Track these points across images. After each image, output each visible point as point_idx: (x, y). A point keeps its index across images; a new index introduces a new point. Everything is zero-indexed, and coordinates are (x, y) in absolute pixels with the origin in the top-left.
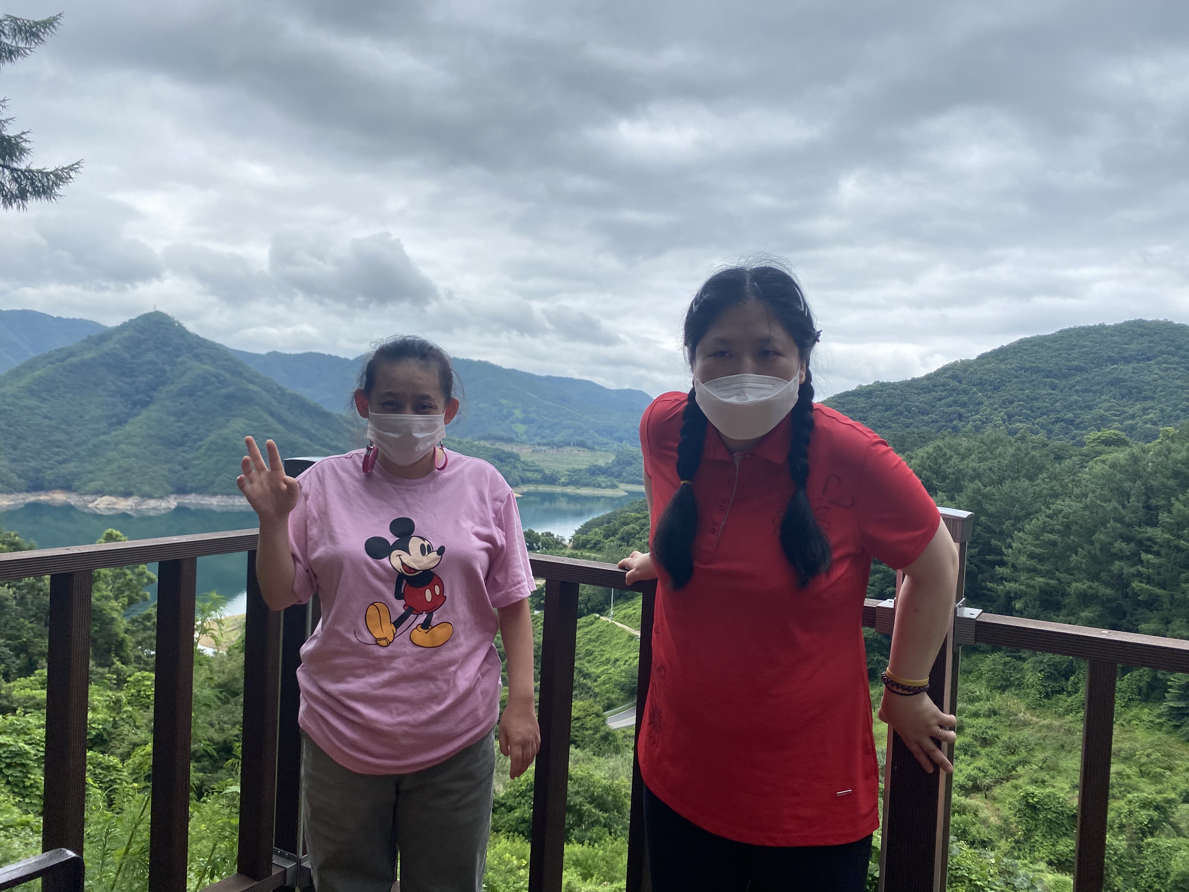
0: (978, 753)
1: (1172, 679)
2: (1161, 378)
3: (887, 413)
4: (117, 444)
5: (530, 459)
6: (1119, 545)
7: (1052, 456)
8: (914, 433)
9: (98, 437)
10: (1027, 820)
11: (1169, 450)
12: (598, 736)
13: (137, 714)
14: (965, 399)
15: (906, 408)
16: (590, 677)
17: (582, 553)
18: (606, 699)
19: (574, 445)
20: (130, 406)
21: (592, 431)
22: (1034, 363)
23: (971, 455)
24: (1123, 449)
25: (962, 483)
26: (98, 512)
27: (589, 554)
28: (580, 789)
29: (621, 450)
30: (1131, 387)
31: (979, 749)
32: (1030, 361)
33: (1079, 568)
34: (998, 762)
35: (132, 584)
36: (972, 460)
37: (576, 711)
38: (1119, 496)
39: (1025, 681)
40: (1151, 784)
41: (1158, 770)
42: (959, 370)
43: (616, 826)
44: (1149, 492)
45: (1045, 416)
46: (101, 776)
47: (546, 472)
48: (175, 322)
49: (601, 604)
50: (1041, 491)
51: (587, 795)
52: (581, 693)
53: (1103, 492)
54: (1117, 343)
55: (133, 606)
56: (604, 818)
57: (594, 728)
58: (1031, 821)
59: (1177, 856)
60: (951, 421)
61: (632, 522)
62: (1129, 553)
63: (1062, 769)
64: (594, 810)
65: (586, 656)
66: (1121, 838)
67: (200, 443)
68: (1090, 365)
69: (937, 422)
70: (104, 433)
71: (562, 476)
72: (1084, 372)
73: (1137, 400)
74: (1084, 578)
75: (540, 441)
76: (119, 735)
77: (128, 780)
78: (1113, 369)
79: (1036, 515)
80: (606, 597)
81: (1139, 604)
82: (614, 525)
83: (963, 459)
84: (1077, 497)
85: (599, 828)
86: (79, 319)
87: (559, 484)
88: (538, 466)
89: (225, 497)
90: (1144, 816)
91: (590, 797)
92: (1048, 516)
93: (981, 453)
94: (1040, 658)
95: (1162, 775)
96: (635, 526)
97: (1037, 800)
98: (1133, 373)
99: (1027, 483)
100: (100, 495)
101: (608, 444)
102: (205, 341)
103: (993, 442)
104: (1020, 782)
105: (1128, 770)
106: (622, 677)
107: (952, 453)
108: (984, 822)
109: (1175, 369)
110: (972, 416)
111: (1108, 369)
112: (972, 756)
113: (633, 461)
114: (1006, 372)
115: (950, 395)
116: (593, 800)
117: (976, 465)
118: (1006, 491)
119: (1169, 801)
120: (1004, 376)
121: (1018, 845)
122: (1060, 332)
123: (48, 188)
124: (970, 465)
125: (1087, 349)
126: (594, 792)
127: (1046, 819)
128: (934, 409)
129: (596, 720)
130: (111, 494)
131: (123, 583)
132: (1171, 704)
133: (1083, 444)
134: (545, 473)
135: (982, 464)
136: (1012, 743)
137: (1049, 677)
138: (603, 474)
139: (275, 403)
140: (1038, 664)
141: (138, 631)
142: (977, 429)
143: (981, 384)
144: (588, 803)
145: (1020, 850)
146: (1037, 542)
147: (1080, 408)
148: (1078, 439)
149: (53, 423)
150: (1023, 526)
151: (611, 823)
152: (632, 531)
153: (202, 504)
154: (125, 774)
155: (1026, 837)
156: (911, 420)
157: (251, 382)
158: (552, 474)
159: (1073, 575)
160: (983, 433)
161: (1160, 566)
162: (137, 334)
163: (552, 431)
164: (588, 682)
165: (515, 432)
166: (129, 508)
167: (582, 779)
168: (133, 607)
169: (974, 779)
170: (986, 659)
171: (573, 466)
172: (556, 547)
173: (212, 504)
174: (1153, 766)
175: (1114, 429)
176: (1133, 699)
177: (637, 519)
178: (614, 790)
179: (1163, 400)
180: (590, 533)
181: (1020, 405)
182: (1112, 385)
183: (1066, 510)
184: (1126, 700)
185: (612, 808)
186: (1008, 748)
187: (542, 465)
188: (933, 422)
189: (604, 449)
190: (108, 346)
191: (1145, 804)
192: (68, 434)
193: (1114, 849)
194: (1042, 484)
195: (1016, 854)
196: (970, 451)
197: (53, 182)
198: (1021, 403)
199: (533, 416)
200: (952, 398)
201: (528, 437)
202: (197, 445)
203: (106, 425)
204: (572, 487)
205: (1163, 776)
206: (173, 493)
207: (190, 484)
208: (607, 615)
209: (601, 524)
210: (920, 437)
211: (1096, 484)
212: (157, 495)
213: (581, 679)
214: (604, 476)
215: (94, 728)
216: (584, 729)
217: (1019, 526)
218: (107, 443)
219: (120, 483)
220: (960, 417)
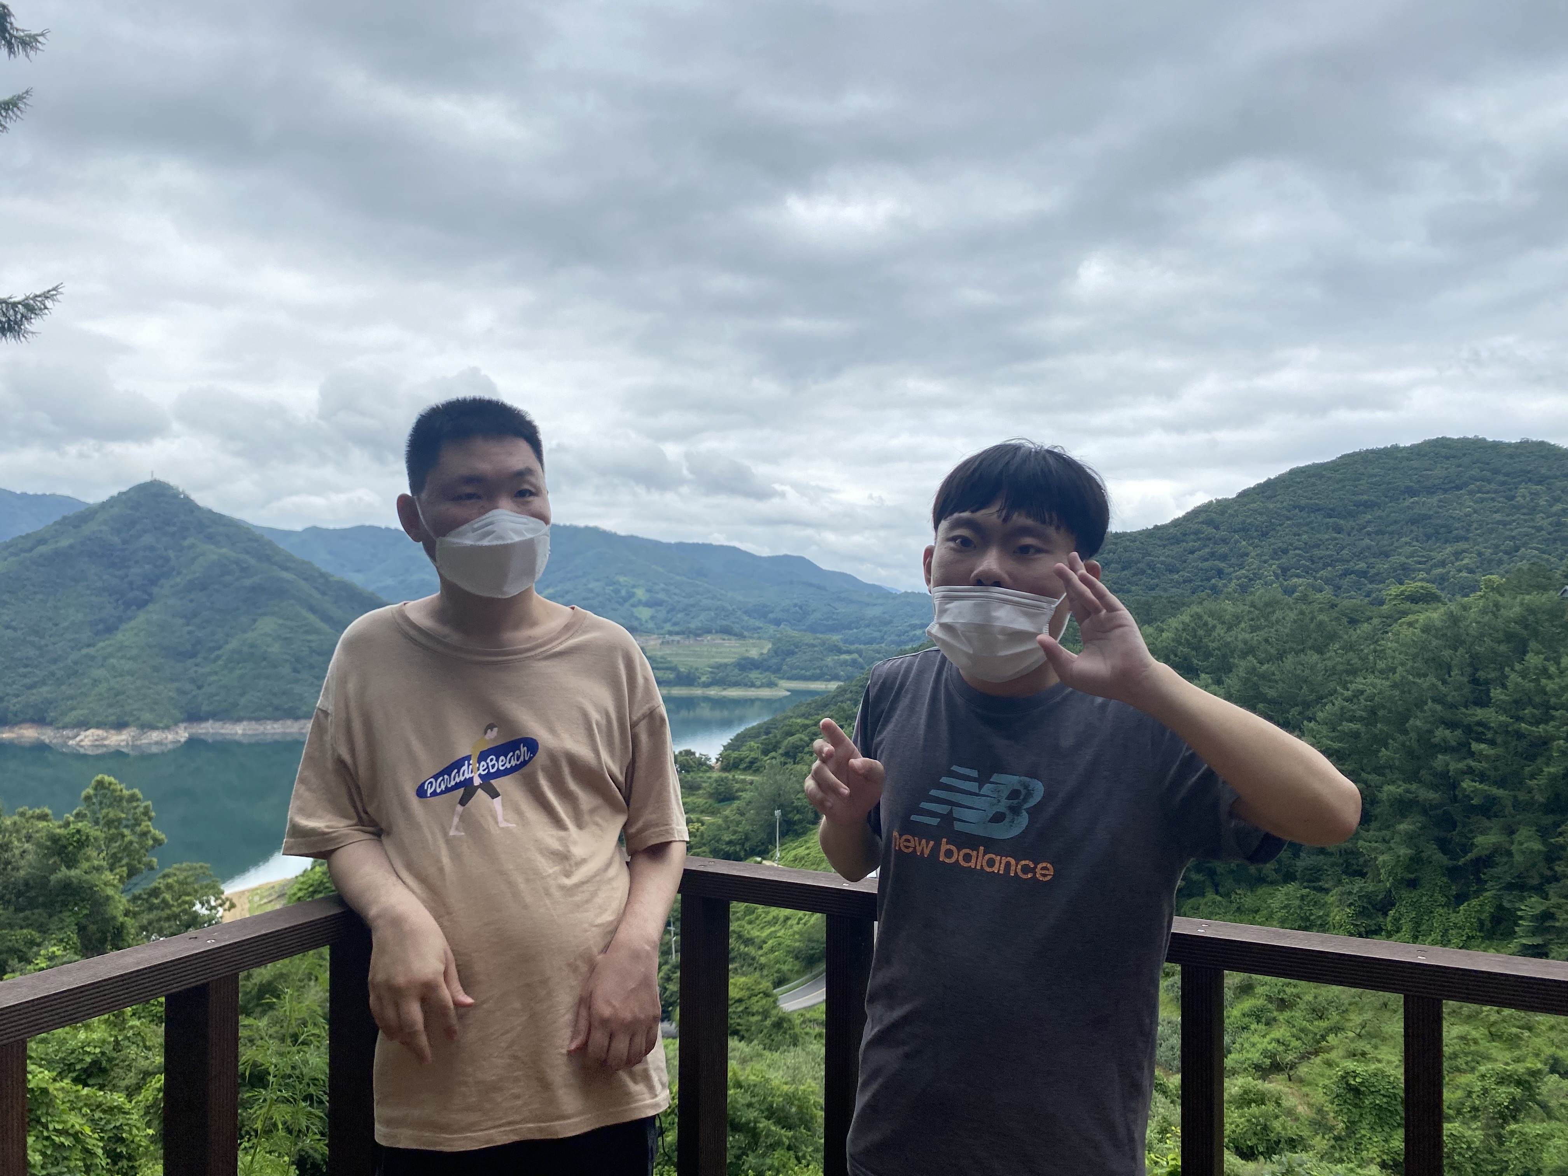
0: (1275, 1019)
1: (1523, 908)
2: (1475, 512)
3: (1126, 572)
4: (105, 658)
5: (660, 653)
6: (1441, 733)
7: (1345, 620)
8: (1161, 597)
9: (79, 650)
10: (1348, 1109)
11: (1496, 605)
12: (768, 1023)
13: (147, 1030)
14: (1223, 549)
15: (1148, 565)
16: (753, 943)
17: (734, 776)
18: (777, 972)
19: (717, 632)
20: (122, 607)
21: (739, 613)
22: (1311, 499)
23: (1240, 622)
24: (1434, 606)
25: (1231, 660)
26: (82, 751)
27: (742, 777)
28: (754, 1100)
29: (778, 636)
30: (1437, 525)
31: (1275, 1014)
32: (1306, 497)
33: (1391, 767)
34: (1302, 1030)
35: (132, 848)
36: (1242, 630)
37: (736, 990)
38: (1436, 669)
39: (1330, 919)
40: (1506, 1050)
41: (1514, 1030)
42: (1215, 513)
43: (804, 1148)
44: (1475, 662)
45: (1329, 568)
46: (103, 1123)
47: (682, 670)
48: (180, 493)
49: (763, 844)
50: (1334, 667)
51: (763, 1108)
52: (742, 966)
53: (1416, 665)
54: (1416, 469)
55: (134, 877)
56: (788, 1138)
57: (763, 1013)
58: (1354, 1110)
59: (1550, 1146)
60: (1209, 579)
61: (798, 731)
62: (1454, 744)
63: (1387, 1036)
64: (773, 1128)
65: (745, 915)
66: (1475, 1126)
67: (217, 652)
68: (1383, 498)
69: (1190, 581)
70: (89, 646)
71: (703, 674)
72: (1376, 508)
73: (1446, 542)
74: (1397, 779)
75: (671, 629)
76: (123, 1061)
77: (139, 1125)
78: (1413, 503)
79: (1330, 698)
80: (769, 834)
81: (1472, 810)
82: (775, 737)
83: (1229, 629)
84: (1381, 672)
85: (782, 1152)
86: (50, 495)
87: (699, 685)
88: (670, 662)
89: (254, 722)
90: (1503, 1094)
91: (767, 1109)
92: (1347, 700)
93: (1252, 620)
94: (1348, 887)
95: (1518, 1037)
96: (802, 736)
97: (1360, 1080)
98: (1439, 507)
99: (1316, 657)
100: (84, 728)
101: (761, 628)
102: (221, 517)
103: (1267, 605)
104: (1333, 1055)
105: (1474, 1033)
106: (796, 941)
107: (1215, 622)
108: (1290, 1112)
109: (1493, 500)
110: (1235, 571)
111: (1407, 503)
112: (1267, 1024)
113: (796, 650)
114: (1276, 512)
115: (1205, 546)
116: (771, 1113)
117: (1248, 636)
118: (1288, 668)
119: (1535, 1073)
120: (1273, 518)
121: (1339, 1142)
122: (1340, 458)
123: (16, 323)
124: (1240, 637)
125: (1378, 478)
126: (772, 1102)
127: (1375, 1106)
128: (1185, 565)
129: (764, 1001)
130: (98, 726)
131: (120, 846)
132: (1524, 941)
133: (1382, 603)
134: (679, 671)
135: (1255, 634)
136: (1320, 1004)
137: (1362, 913)
138: (757, 668)
139: (318, 596)
140: (1345, 896)
141: (143, 911)
142: (1243, 589)
143: (1244, 529)
144: (766, 1118)
145: (1342, 1149)
146: (1334, 734)
147: (1375, 555)
148: (1374, 595)
149: (19, 633)
150: (1314, 714)
151: (797, 1144)
152: (799, 743)
153: (222, 734)
154: (135, 1117)
155: (1349, 1131)
156: (1156, 581)
157: (286, 569)
158: (689, 673)
159: (1383, 775)
160: (1252, 593)
161: (1497, 758)
162: (130, 512)
163: (687, 615)
164: (751, 950)
165: (637, 619)
166: (123, 744)
167: (755, 1086)
168: (134, 880)
169: (1273, 1056)
170: (1277, 893)
171: (717, 660)
172: (699, 770)
173: (236, 734)
174: (1505, 1024)
175: (1420, 580)
176: (1473, 937)
177: (806, 727)
178: (799, 1099)
179: (1480, 540)
180: (744, 748)
181: (1296, 555)
182: (1412, 524)
183: (1369, 691)
184: (1464, 938)
185: (798, 1123)
186: (1314, 1010)
187: (675, 660)
188: (1184, 582)
189: (756, 635)
190: (89, 529)
191: (1503, 1078)
192: (40, 648)
193: (1467, 1141)
194: (1335, 655)
195: (1337, 1155)
196: (1237, 618)
197: (23, 316)
198: (1297, 552)
199: (661, 596)
200: (1207, 550)
201: (656, 624)
202: (213, 656)
203: (90, 634)
204: (717, 688)
205: (1521, 1039)
206: (183, 721)
207: (205, 708)
208: (771, 858)
209: (758, 735)
210: (1169, 602)
211: (1407, 654)
212: (161, 725)
213: (742, 947)
214: (759, 671)
215: (89, 1053)
216: (748, 1014)
217: (1309, 713)
218: (92, 658)
219: (110, 711)
220: (1220, 573)
